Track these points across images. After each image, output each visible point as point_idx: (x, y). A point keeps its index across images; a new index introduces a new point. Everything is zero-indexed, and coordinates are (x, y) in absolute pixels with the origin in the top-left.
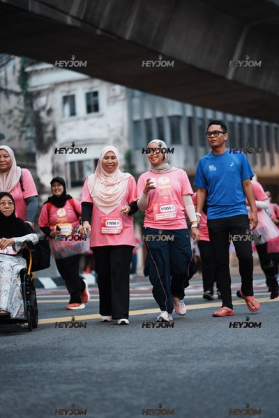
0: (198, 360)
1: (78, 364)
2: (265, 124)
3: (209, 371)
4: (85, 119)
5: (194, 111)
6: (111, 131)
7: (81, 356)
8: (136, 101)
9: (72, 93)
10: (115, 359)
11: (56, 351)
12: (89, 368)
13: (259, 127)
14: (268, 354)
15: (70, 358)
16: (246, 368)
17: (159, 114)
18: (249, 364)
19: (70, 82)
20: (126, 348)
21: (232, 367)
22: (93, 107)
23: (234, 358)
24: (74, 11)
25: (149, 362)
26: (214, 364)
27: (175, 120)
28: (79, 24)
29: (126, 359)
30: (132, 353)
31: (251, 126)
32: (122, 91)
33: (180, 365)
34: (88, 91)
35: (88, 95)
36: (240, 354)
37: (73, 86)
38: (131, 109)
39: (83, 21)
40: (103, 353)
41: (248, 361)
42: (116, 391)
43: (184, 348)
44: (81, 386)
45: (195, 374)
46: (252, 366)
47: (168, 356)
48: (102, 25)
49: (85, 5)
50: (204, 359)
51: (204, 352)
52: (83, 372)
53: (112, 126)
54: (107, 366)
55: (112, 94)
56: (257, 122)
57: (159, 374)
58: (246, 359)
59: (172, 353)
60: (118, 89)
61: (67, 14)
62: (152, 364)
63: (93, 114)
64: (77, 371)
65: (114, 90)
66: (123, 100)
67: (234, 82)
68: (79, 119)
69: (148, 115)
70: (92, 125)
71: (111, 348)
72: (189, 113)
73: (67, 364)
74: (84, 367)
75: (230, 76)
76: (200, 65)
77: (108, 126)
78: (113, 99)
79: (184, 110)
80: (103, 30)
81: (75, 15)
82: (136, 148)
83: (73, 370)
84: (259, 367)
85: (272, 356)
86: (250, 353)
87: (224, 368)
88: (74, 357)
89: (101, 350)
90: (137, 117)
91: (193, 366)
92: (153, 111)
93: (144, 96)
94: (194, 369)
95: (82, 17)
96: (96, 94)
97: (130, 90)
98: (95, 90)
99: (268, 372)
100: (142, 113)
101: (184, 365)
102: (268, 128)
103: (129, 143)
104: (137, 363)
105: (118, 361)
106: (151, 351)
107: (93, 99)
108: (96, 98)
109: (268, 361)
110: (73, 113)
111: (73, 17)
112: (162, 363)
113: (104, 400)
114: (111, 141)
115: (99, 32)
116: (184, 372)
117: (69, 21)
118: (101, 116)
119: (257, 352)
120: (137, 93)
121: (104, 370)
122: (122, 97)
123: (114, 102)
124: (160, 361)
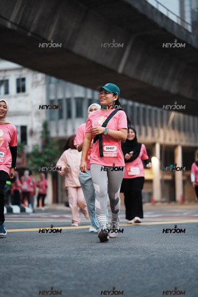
0: (105, 254)
1: (21, 255)
2: (142, 106)
3: (113, 260)
4: (15, 97)
5: (93, 95)
6: (33, 106)
7: (21, 251)
8: (52, 86)
9: (6, 78)
10: (45, 252)
11: (3, 247)
12: (29, 257)
13: (138, 108)
14: (152, 252)
15: (14, 251)
16: (139, 259)
17: (68, 96)
18: (141, 257)
19: (5, 70)
20: (52, 247)
21: (129, 258)
22: (21, 89)
23: (130, 254)
24: (13, 19)
25: (70, 255)
26: (116, 256)
27: (79, 101)
28: (16, 28)
29: (54, 253)
30: (57, 250)
31: (132, 107)
32: (42, 78)
33: (92, 257)
34: (18, 77)
35: (18, 81)
36: (133, 252)
37: (8, 73)
38: (48, 91)
39: (19, 26)
40: (36, 249)
41: (140, 255)
42: (51, 269)
43: (93, 247)
44: (25, 266)
45: (104, 262)
46: (143, 258)
47: (83, 252)
48: (32, 30)
49: (21, 14)
50: (109, 254)
51: (108, 250)
52: (25, 259)
53: (35, 103)
54: (42, 256)
55: (35, 80)
56: (137, 104)
57: (79, 261)
58: (138, 254)
59: (85, 250)
60: (40, 76)
61: (7, 20)
62: (73, 256)
63: (21, 94)
64: (20, 258)
65: (37, 77)
66: (43, 85)
67: (123, 75)
68: (10, 97)
69: (60, 96)
70: (20, 102)
71: (41, 247)
72: (89, 96)
73: (13, 255)
74: (25, 256)
75: (120, 70)
76: (100, 61)
77: (32, 102)
78: (36, 84)
79: (86, 93)
80: (33, 33)
81: (13, 21)
82: (51, 119)
83: (18, 257)
84: (148, 259)
85: (156, 253)
86: (140, 251)
87: (124, 259)
88: (17, 251)
89: (35, 248)
90: (52, 97)
91: (102, 257)
92: (64, 93)
93: (58, 82)
94: (103, 259)
95: (18, 23)
96: (24, 79)
97: (48, 77)
98: (23, 76)
99: (155, 262)
100: (56, 94)
101: (95, 256)
102: (144, 109)
103: (46, 116)
104: (62, 255)
105: (49, 254)
106: (70, 249)
107: (21, 84)
108: (23, 83)
109: (153, 256)
110: (7, 92)
111: (12, 23)
112: (79, 255)
113: (45, 273)
114: (33, 114)
115: (29, 34)
116: (96, 260)
117: (9, 25)
118: (27, 95)
119: (144, 251)
120: (53, 79)
121: (40, 258)
122: (43, 82)
123: (37, 86)
124: (78, 254)
